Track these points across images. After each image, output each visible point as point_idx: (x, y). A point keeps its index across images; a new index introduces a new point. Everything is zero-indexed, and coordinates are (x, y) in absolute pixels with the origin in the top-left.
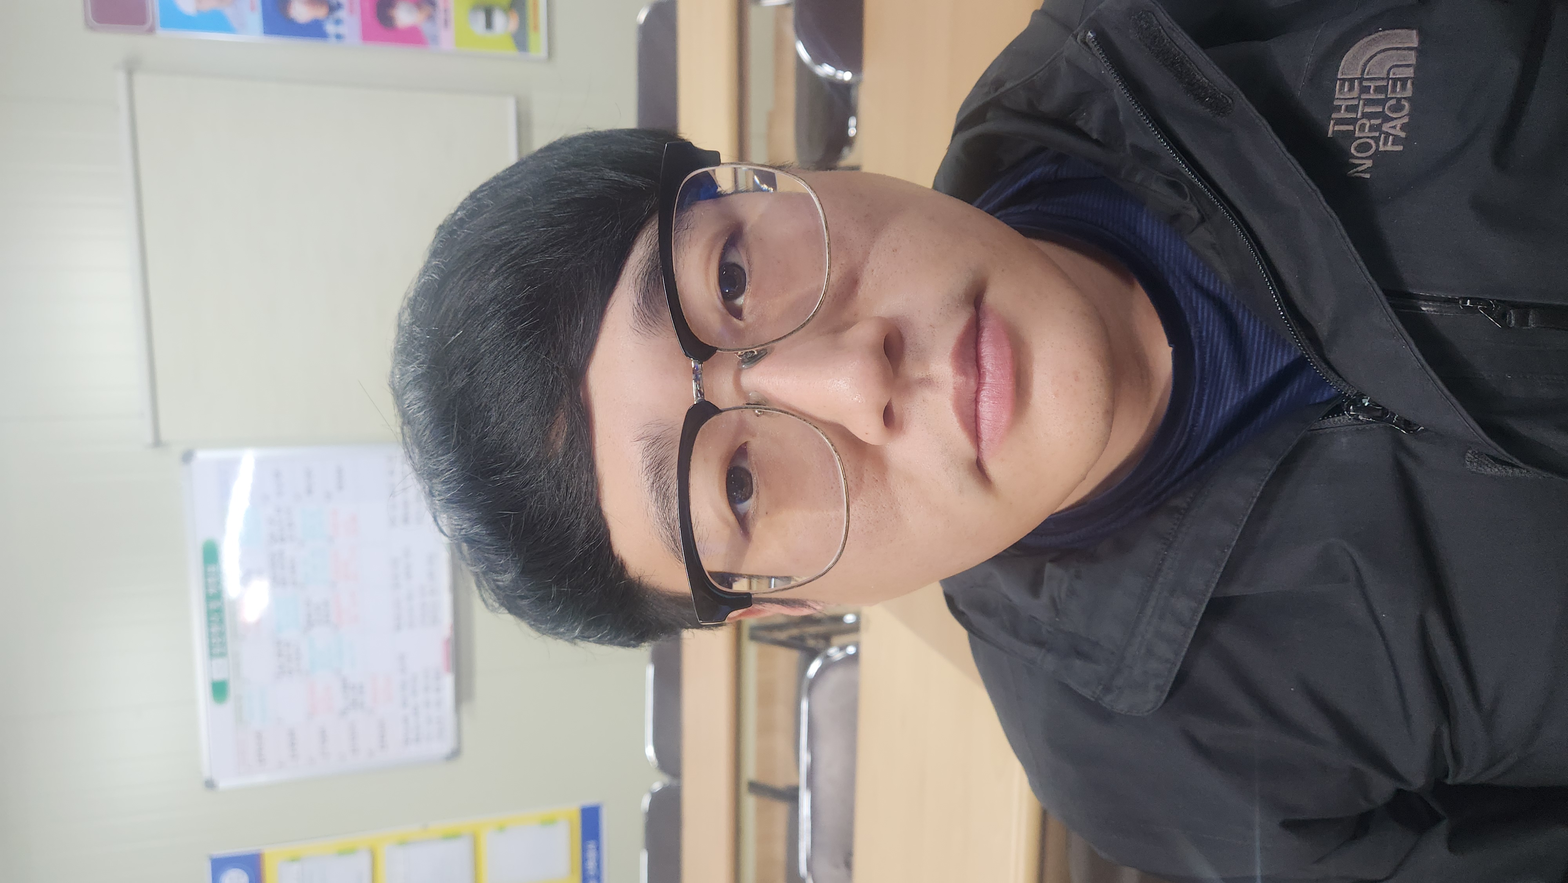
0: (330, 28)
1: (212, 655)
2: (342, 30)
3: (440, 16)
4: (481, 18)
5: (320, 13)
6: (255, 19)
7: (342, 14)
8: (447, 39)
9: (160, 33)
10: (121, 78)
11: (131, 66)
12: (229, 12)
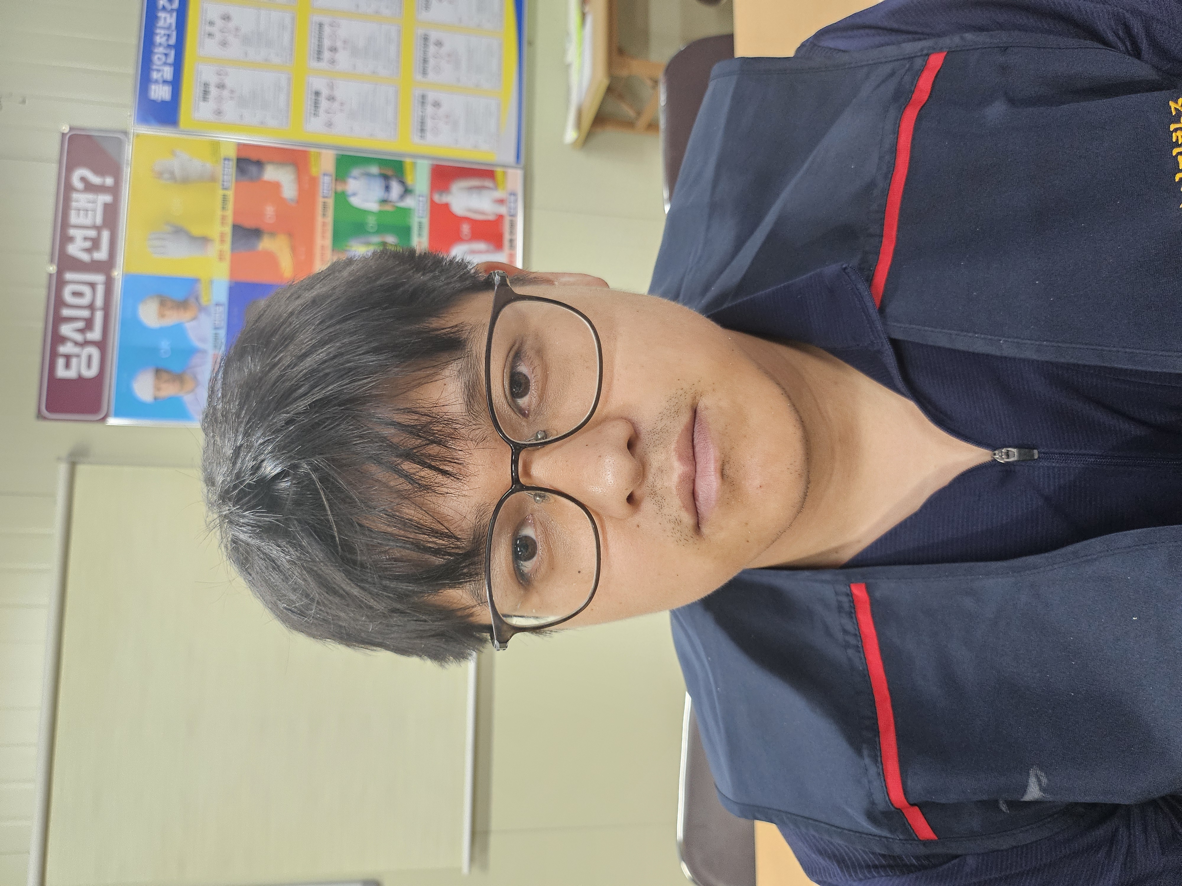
9: (112, 421)
10: (63, 469)
11: (76, 457)
12: (188, 398)
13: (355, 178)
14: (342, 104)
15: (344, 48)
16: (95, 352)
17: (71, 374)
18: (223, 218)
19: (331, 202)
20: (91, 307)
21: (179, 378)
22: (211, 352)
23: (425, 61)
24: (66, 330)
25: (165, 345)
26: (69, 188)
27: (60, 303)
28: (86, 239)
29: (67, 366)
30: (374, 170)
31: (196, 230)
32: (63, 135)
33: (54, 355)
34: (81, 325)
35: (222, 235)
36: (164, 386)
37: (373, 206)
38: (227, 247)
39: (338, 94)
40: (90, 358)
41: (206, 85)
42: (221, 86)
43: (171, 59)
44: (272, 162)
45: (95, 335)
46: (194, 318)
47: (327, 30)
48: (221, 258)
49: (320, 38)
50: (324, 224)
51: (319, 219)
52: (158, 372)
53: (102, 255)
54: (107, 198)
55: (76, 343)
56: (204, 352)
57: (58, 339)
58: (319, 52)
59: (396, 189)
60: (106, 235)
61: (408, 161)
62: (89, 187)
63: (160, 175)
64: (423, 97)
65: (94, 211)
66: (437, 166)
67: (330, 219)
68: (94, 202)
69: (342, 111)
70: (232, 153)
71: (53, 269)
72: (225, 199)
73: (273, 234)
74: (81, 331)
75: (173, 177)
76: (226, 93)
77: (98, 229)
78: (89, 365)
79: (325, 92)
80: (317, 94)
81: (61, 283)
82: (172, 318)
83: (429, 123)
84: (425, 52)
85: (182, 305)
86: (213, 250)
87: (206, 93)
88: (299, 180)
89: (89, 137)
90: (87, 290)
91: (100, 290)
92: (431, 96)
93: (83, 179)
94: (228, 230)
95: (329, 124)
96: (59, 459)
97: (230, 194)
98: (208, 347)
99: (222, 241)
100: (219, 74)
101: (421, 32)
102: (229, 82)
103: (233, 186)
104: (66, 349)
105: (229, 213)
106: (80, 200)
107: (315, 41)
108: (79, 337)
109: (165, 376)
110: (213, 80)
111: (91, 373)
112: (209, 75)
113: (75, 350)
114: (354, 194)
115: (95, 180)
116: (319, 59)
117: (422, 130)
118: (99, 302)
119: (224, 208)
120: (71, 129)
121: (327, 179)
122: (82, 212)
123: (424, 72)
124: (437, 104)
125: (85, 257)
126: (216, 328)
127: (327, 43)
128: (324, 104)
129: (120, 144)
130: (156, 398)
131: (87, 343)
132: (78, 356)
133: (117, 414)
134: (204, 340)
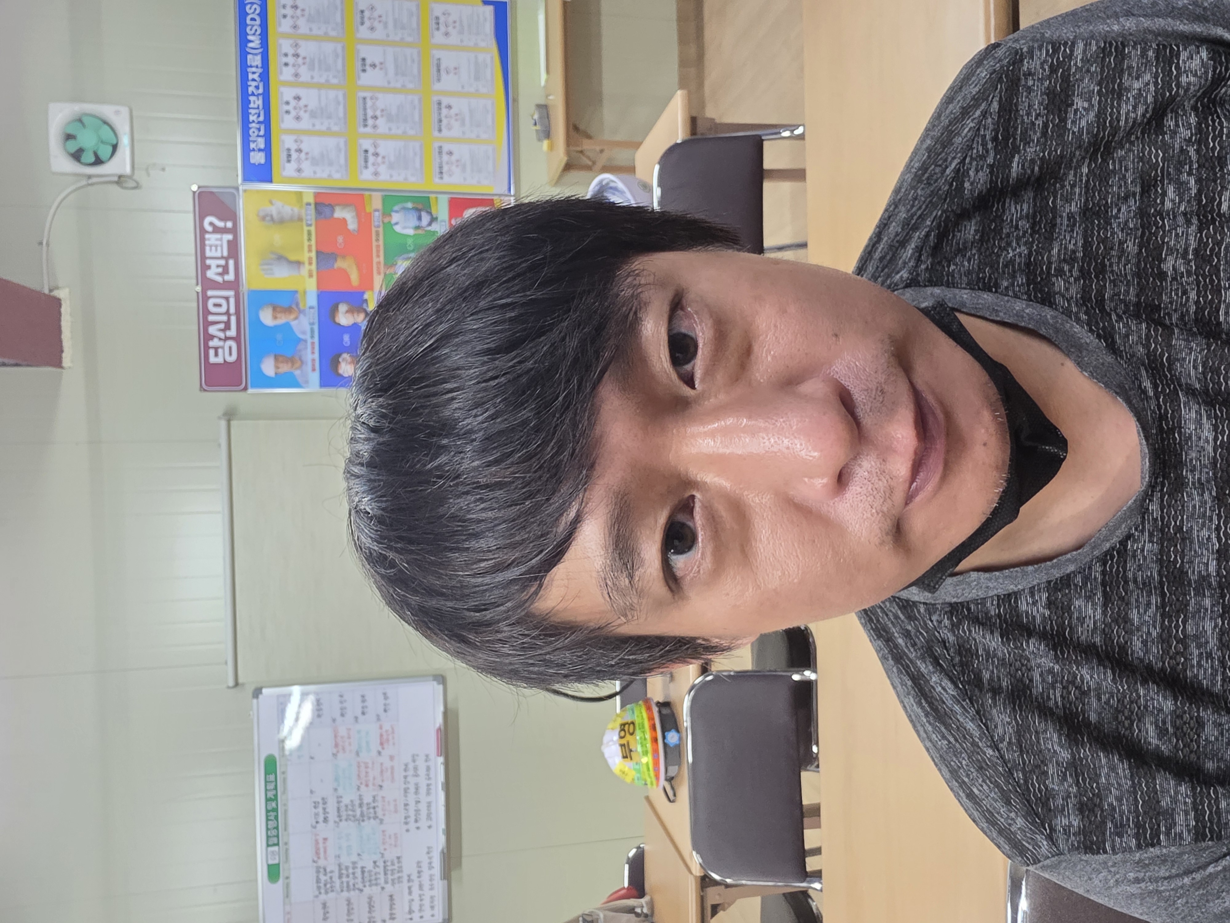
1: (268, 845)
6: (315, 377)
9: (250, 391)
10: (223, 423)
11: (230, 415)
12: (297, 373)
13: (397, 212)
14: (384, 157)
15: (382, 116)
16: (233, 344)
17: (220, 360)
18: (310, 247)
19: (381, 230)
20: (227, 313)
21: (291, 360)
22: (309, 341)
23: (440, 121)
24: (212, 330)
25: (279, 337)
26: (203, 231)
27: (207, 312)
28: (218, 266)
29: (216, 355)
30: (410, 205)
31: (293, 258)
32: (194, 193)
33: (207, 348)
34: (222, 326)
35: (310, 259)
36: (281, 365)
37: (411, 232)
38: (314, 267)
39: (381, 151)
40: (230, 348)
41: (289, 150)
42: (299, 151)
43: (262, 133)
44: (338, 205)
45: (232, 333)
46: (296, 318)
47: (369, 103)
48: (311, 276)
49: (365, 109)
50: (378, 246)
51: (374, 244)
52: (277, 357)
53: (230, 277)
54: (230, 237)
55: (220, 339)
56: (305, 341)
57: (208, 337)
58: (365, 120)
59: (426, 218)
60: (231, 263)
61: (432, 196)
62: (217, 230)
63: (263, 218)
64: (440, 147)
65: (222, 246)
66: (452, 198)
67: (381, 242)
68: (221, 240)
69: (383, 163)
70: (311, 200)
71: (199, 289)
72: (309, 233)
73: (344, 257)
74: (223, 330)
75: (272, 219)
76: (303, 155)
77: (227, 259)
78: (230, 354)
79: (371, 150)
80: (366, 151)
81: (206, 299)
82: (282, 320)
83: (445, 168)
84: (440, 114)
85: (288, 310)
86: (305, 270)
87: (289, 156)
88: (358, 216)
89: (212, 193)
90: (223, 302)
91: (232, 301)
92: (446, 148)
93: (211, 224)
94: (313, 254)
95: (376, 174)
96: (219, 418)
97: (313, 229)
98: (308, 337)
99: (310, 264)
100: (296, 141)
101: (436, 99)
102: (304, 147)
103: (313, 222)
104: (214, 343)
105: (313, 242)
106: (212, 239)
107: (361, 112)
108: (222, 335)
109: (281, 359)
110: (294, 147)
111: (232, 359)
112: (289, 142)
113: (221, 343)
114: (396, 224)
115: (220, 224)
116: (365, 126)
117: (441, 173)
118: (232, 310)
119: (309, 240)
120: (199, 187)
121: (377, 214)
122: (213, 248)
123: (440, 130)
124: (450, 153)
125: (219, 279)
127: (370, 113)
128: (371, 159)
129: (234, 197)
130: (276, 374)
131: (227, 339)
132: (222, 348)
133: (252, 387)
134: (304, 333)
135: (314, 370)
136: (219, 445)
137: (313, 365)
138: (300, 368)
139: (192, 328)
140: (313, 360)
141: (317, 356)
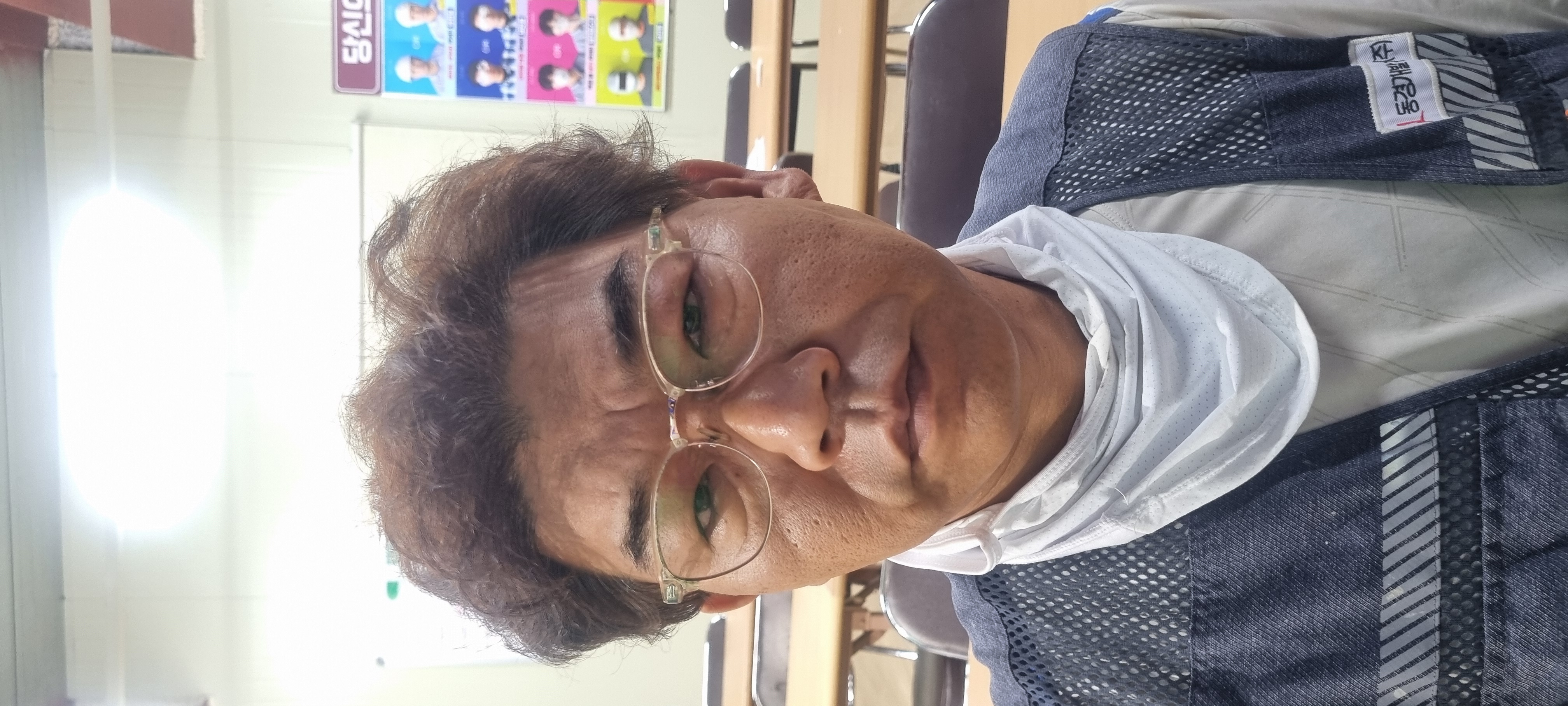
0: (505, 90)
1: (387, 561)
2: (513, 91)
3: (587, 79)
4: (617, 80)
5: (498, 78)
7: (513, 79)
8: (590, 96)
9: (385, 94)
10: (356, 128)
11: (363, 120)
12: (433, 79)
16: (368, 44)
17: (353, 60)
20: (363, 11)
21: (426, 64)
22: (447, 45)
24: (347, 27)
25: (416, 40)
27: (341, 8)
29: (350, 54)
33: (341, 46)
34: (357, 24)
36: (417, 70)
40: (365, 48)
45: (367, 31)
46: (434, 20)
52: (413, 59)
55: (355, 38)
56: (443, 45)
57: (342, 35)
74: (358, 28)
78: (365, 54)
85: (426, 10)
96: (353, 122)
98: (445, 41)
104: (348, 41)
108: (356, 33)
109: (417, 62)
111: (366, 59)
113: (355, 42)
118: (368, 7)
126: (450, 28)
130: (412, 79)
131: (362, 37)
132: (357, 47)
133: (388, 90)
134: (442, 36)
135: (450, 77)
136: (351, 151)
137: (450, 72)
138: (436, 74)
139: (326, 23)
140: (450, 67)
141: (454, 62)
